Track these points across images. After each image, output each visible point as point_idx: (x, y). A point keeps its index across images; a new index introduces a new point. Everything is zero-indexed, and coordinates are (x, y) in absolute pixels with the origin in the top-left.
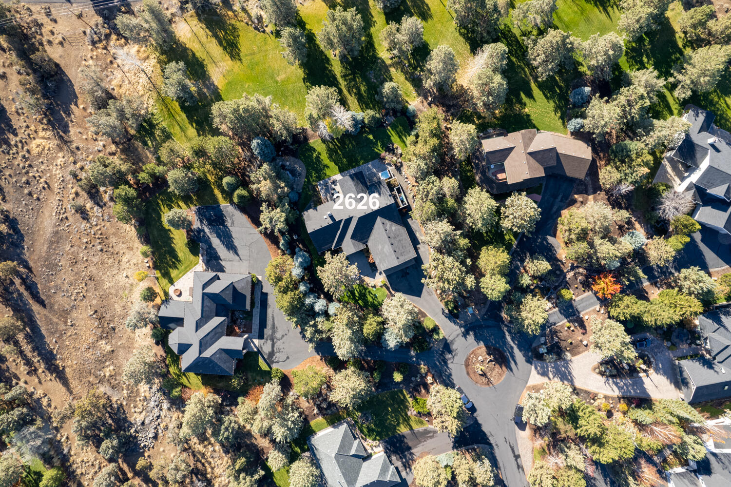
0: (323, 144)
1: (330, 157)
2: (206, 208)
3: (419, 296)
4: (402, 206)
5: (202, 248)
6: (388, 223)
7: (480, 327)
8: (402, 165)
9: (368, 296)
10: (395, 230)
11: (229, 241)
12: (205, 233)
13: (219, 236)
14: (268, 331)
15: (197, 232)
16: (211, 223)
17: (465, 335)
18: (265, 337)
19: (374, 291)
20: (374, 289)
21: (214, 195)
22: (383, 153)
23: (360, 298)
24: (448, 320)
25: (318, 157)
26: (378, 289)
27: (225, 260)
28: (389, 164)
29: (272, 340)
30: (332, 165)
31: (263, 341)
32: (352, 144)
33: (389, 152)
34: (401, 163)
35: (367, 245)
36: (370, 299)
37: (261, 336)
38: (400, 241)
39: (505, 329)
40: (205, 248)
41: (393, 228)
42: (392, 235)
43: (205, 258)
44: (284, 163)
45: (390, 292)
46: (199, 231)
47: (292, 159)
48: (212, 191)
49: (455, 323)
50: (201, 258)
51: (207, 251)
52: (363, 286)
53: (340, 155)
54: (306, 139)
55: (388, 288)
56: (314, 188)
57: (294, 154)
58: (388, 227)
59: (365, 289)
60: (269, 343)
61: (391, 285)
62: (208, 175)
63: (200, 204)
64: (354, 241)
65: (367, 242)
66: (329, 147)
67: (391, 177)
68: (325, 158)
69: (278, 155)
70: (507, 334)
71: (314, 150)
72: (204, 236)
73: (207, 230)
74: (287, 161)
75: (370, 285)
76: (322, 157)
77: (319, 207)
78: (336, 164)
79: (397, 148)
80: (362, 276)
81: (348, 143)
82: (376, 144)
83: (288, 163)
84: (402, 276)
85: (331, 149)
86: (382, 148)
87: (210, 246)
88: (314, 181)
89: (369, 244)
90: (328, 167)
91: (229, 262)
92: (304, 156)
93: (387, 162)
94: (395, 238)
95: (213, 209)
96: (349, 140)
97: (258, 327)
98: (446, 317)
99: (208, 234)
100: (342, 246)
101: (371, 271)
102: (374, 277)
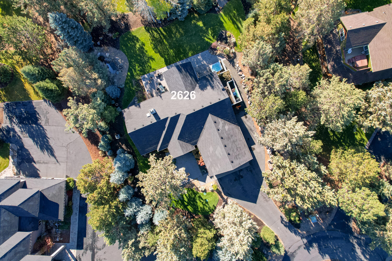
0: (146, 33)
1: (155, 48)
2: (16, 104)
3: (255, 202)
4: (235, 103)
5: (13, 150)
6: (221, 122)
7: (326, 238)
8: (235, 56)
9: (198, 201)
10: (229, 129)
11: (44, 142)
12: (16, 132)
13: (32, 136)
14: (87, 241)
15: (7, 131)
16: (21, 121)
17: (308, 246)
18: (85, 246)
19: (204, 196)
20: (205, 194)
21: (25, 90)
22: (214, 43)
23: (189, 203)
24: (287, 230)
25: (142, 48)
26: (209, 194)
27: (39, 162)
28: (220, 55)
29: (92, 249)
30: (157, 56)
31: (82, 251)
32: (179, 32)
33: (221, 41)
34: (234, 54)
35: (196, 147)
36: (200, 205)
37: (80, 246)
38: (234, 142)
39: (354, 242)
40: (16, 149)
41: (227, 127)
42: (225, 136)
43: (16, 159)
44: (103, 54)
45: (222, 197)
46: (9, 130)
47: (113, 49)
48: (23, 86)
49: (295, 233)
50: (11, 160)
51: (18, 153)
52: (192, 190)
53: (166, 45)
54: (128, 27)
55: (219, 193)
56: (138, 83)
57: (115, 44)
58: (220, 127)
59: (195, 194)
60: (89, 253)
61: (223, 189)
62: (17, 67)
63: (9, 100)
64: (181, 142)
65: (196, 143)
66: (154, 37)
67: (223, 70)
68: (150, 50)
69: (96, 45)
70: (357, 246)
71: (138, 40)
72: (14, 136)
73: (17, 129)
74: (107, 52)
75: (200, 189)
76: (146, 48)
77: (142, 104)
78: (162, 56)
79: (230, 37)
80: (191, 180)
81: (174, 30)
82: (206, 32)
83: (107, 55)
84: (236, 180)
85: (156, 39)
86: (213, 37)
87: (22, 147)
88: (137, 75)
89: (199, 145)
90: (153, 59)
91: (43, 165)
92: (126, 46)
93: (218, 52)
94: (229, 138)
95: (24, 105)
96: (177, 27)
97: (76, 236)
98: (285, 226)
99: (19, 134)
100: (169, 148)
101: (201, 174)
102: (204, 181)
